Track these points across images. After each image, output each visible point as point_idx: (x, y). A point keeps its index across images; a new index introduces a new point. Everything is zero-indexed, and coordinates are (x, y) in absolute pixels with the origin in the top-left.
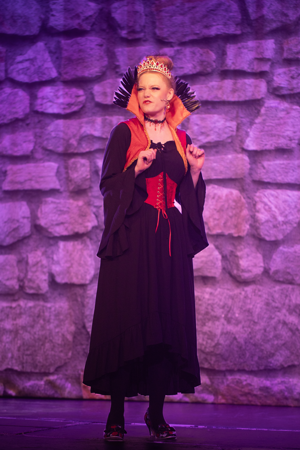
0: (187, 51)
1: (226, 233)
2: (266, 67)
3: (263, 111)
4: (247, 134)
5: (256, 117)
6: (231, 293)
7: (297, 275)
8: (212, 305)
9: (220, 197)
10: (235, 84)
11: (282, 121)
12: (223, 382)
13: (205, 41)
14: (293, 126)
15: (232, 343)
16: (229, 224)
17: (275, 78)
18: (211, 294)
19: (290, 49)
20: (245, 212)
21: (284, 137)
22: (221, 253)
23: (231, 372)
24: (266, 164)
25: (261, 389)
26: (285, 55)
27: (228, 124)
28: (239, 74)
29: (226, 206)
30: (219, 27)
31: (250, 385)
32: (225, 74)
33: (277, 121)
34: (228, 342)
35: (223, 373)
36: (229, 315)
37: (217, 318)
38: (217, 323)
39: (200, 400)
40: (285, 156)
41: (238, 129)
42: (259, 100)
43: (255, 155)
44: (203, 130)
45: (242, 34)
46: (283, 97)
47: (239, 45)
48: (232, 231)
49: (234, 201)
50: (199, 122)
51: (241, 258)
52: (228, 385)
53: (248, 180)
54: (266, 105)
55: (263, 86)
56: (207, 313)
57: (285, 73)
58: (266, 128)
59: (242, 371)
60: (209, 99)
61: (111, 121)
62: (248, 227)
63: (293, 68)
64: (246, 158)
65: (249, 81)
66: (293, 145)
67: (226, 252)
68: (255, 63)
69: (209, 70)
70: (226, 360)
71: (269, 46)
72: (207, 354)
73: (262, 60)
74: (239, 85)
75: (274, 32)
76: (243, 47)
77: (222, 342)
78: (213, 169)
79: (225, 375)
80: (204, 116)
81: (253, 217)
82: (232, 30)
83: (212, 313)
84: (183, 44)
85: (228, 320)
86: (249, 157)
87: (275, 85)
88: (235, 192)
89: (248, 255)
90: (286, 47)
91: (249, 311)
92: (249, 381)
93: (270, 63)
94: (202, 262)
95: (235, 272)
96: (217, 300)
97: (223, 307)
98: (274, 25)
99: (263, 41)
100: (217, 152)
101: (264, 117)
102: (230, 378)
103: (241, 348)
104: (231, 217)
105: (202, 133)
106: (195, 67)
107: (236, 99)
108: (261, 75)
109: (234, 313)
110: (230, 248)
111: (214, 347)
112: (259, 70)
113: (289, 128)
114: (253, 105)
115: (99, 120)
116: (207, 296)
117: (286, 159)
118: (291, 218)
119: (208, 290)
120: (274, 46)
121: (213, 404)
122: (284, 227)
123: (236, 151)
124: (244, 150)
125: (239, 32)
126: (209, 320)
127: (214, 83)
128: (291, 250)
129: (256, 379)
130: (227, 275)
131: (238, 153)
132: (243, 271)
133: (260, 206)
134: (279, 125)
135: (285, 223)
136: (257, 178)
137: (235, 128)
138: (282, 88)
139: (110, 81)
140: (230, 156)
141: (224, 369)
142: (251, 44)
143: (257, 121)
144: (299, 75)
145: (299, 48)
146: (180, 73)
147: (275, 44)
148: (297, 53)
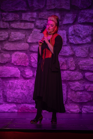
0: (10, 14)
1: (22, 65)
2: (34, 20)
3: (33, 32)
4: (28, 38)
5: (31, 33)
6: (23, 82)
8: (17, 85)
9: (20, 55)
10: (25, 24)
11: (38, 35)
12: (20, 106)
13: (16, 12)
15: (23, 95)
16: (22, 62)
17: (36, 23)
18: (17, 82)
19: (41, 16)
20: (27, 59)
21: (39, 39)
22: (20, 70)
23: (23, 103)
24: (34, 46)
25: (32, 108)
26: (39, 17)
27: (22, 35)
28: (26, 21)
29: (22, 57)
30: (20, 8)
31: (28, 107)
32: (22, 21)
34: (22, 95)
35: (20, 104)
36: (22, 88)
37: (19, 89)
38: (19, 90)
39: (13, 111)
41: (25, 36)
42: (32, 29)
43: (30, 44)
44: (15, 36)
46: (39, 28)
47: (26, 13)
48: (23, 65)
49: (24, 56)
50: (14, 34)
51: (26, 72)
52: (22, 107)
53: (28, 51)
54: (34, 30)
55: (33, 25)
56: (16, 87)
57: (39, 22)
58: (34, 37)
59: (26, 103)
60: (17, 28)
62: (28, 63)
63: (42, 21)
64: (28, 44)
65: (29, 24)
67: (22, 70)
68: (31, 19)
69: (17, 20)
70: (21, 100)
71: (35, 14)
72: (16, 98)
73: (33, 18)
74: (26, 24)
75: (36, 11)
77: (20, 95)
78: (18, 47)
79: (21, 104)
80: (15, 32)
81: (30, 61)
82: (24, 9)
83: (17, 87)
85: (22, 89)
86: (29, 44)
87: (37, 25)
88: (24, 54)
89: (28, 71)
90: (40, 15)
91: (28, 87)
92: (28, 106)
94: (14, 73)
95: (24, 76)
96: (19, 84)
97: (21, 85)
98: (36, 9)
99: (33, 13)
100: (19, 43)
101: (33, 34)
102: (22, 105)
103: (26, 97)
104: (23, 61)
105: (15, 37)
106: (13, 19)
107: (25, 28)
108: (32, 22)
109: (24, 87)
110: (23, 69)
111: (18, 96)
113: (40, 37)
114: (30, 30)
116: (16, 82)
119: (16, 81)
120: (36, 14)
121: (17, 112)
123: (25, 42)
124: (27, 42)
125: (26, 10)
126: (16, 89)
127: (18, 23)
129: (30, 105)
130: (22, 77)
131: (26, 43)
132: (27, 75)
133: (32, 58)
134: (37, 36)
136: (31, 50)
137: (24, 36)
138: (38, 26)
140: (23, 44)
141: (20, 102)
142: (29, 13)
143: (31, 35)
144: (43, 23)
145: (43, 15)
146: (8, 20)
147: (37, 14)
148: (43, 17)
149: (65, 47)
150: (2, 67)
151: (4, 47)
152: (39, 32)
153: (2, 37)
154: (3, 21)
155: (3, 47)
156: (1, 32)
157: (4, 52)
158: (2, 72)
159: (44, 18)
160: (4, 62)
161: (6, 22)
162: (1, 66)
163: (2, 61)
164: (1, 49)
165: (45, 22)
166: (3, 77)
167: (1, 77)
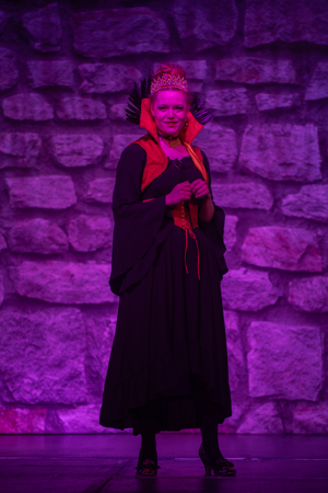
0: (110, 68)
2: (198, 89)
7: (231, 300)
11: (214, 144)
13: (130, 59)
14: (227, 149)
17: (207, 100)
19: (223, 71)
21: (217, 160)
26: (218, 77)
30: (146, 44)
33: (209, 144)
40: (219, 180)
45: (171, 54)
46: (216, 120)
50: (124, 142)
57: (217, 95)
61: (23, 138)
63: (226, 90)
66: (227, 168)
71: (201, 68)
73: (194, 81)
75: (204, 54)
80: (129, 136)
82: (159, 48)
84: (106, 61)
90: (218, 69)
93: (201, 84)
98: (206, 46)
99: (194, 62)
106: (118, 85)
113: (222, 151)
115: (8, 136)
117: (219, 183)
120: (205, 67)
125: (167, 51)
134: (211, 147)
138: (214, 110)
139: (22, 95)
142: (181, 63)
144: (233, 97)
145: (233, 70)
146: (102, 90)
147: (207, 64)
148: (231, 75)
149: (314, 187)
150: (81, 264)
151: (89, 193)
153: (80, 154)
154: (84, 94)
155: (86, 190)
156: (74, 136)
157: (87, 211)
158: (82, 286)
159: (234, 79)
160: (91, 247)
161: (95, 96)
162: (79, 261)
163: (80, 244)
164: (79, 201)
165: (237, 96)
166: (87, 302)
167: (78, 302)
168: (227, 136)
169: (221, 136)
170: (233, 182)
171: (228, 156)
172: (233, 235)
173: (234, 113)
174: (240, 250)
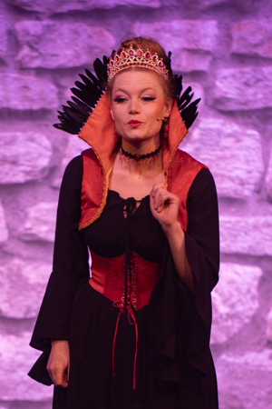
0: (66, 28)
2: (203, 65)
7: (248, 400)
11: (227, 153)
13: (97, 16)
14: (247, 162)
17: (218, 84)
19: (243, 39)
21: (231, 179)
26: (235, 47)
33: (219, 153)
40: (233, 210)
45: (162, 9)
46: (230, 115)
57: (233, 76)
63: (247, 69)
66: (247, 192)
71: (210, 32)
75: (213, 12)
76: (163, 29)
84: (58, 16)
87: (218, 94)
90: (236, 35)
93: (209, 58)
99: (198, 23)
101: (197, 145)
106: (77, 56)
112: (190, 69)
113: (239, 165)
117: (233, 214)
118: (240, 308)
120: (216, 31)
122: (230, 323)
128: (240, 360)
134: (223, 158)
135: (230, 316)
138: (229, 100)
144: (258, 80)
145: (259, 37)
146: (52, 64)
147: (218, 27)
148: (256, 46)
150: (12, 338)
151: (28, 225)
152: (230, 135)
153: (15, 163)
154: (23, 69)
155: (22, 221)
156: (8, 135)
157: (24, 253)
158: (13, 371)
159: (260, 52)
160: (28, 311)
161: (40, 71)
162: (9, 332)
163: (12, 306)
164: (11, 237)
165: (265, 78)
166: (20, 397)
167: (6, 398)
168: (248, 142)
169: (238, 141)
170: (254, 214)
171: (249, 172)
172: (253, 298)
173: (260, 105)
174: (264, 321)
